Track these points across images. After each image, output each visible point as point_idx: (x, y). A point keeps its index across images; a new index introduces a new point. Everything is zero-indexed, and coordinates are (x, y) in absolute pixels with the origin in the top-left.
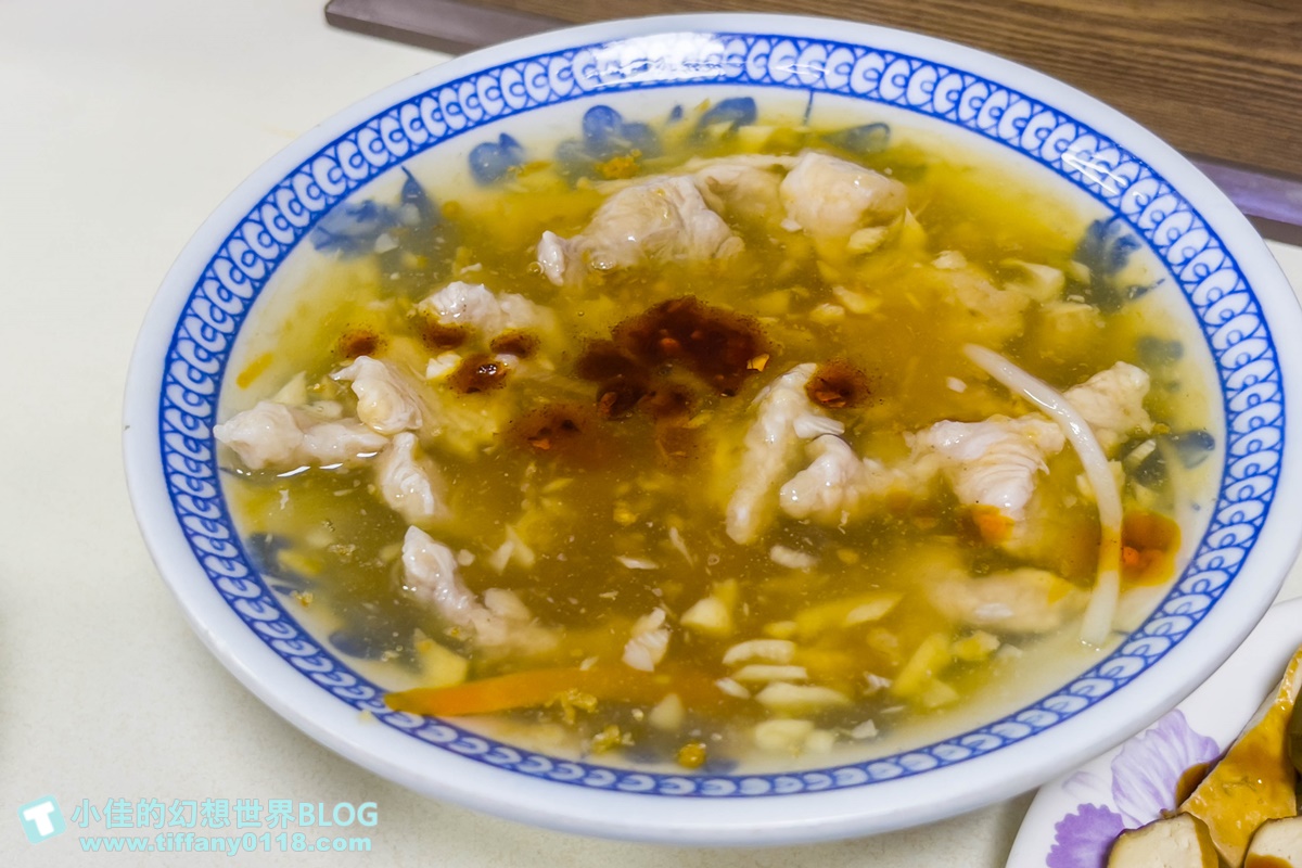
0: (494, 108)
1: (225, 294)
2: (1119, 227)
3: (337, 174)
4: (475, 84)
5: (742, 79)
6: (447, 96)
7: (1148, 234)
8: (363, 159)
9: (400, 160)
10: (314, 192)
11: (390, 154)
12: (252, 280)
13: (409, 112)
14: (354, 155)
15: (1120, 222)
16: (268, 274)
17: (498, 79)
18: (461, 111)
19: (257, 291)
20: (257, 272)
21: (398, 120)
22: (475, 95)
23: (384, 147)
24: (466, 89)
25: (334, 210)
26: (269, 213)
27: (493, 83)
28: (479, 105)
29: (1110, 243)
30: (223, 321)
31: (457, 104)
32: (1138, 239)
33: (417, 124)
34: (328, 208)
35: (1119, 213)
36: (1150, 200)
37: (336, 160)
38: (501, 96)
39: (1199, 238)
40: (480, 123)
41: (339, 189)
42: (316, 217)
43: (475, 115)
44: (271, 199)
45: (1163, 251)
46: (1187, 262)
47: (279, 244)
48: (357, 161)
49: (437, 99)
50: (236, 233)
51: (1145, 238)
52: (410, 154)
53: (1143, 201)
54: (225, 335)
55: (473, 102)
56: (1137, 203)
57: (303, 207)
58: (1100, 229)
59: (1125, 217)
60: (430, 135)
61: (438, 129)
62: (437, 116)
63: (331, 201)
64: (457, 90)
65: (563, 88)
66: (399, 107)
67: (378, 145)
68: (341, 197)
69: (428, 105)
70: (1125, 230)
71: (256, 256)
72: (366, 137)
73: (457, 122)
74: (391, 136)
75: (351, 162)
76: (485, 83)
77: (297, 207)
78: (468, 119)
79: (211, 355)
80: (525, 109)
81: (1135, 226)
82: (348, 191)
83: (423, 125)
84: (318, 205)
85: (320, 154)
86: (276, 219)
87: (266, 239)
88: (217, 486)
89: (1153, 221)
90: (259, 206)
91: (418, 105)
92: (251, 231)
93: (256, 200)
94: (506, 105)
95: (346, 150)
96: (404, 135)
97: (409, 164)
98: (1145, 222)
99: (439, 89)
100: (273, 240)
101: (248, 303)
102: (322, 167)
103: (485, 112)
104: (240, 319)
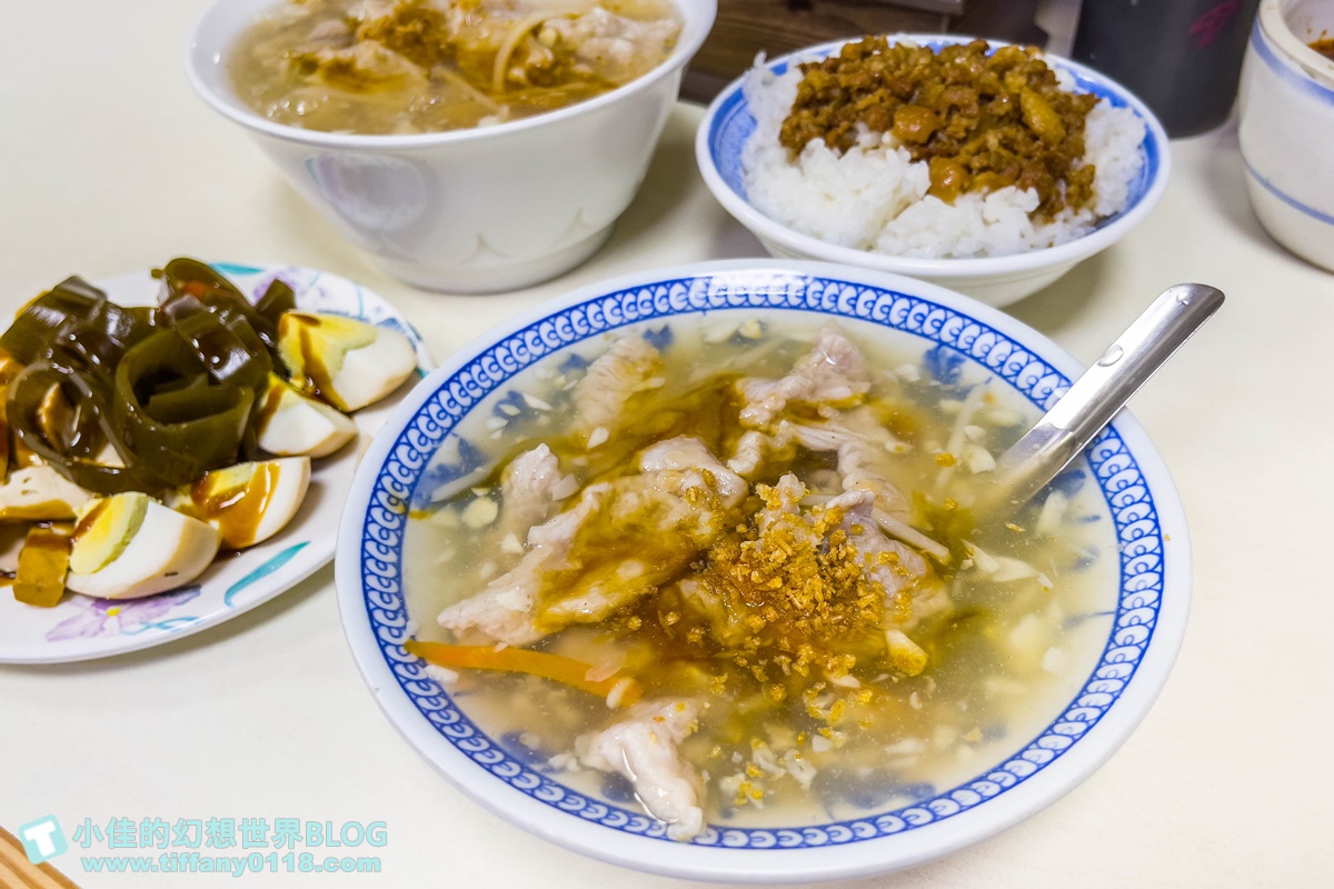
0: (497, 376)
1: (381, 565)
2: (945, 352)
3: (413, 454)
4: (480, 364)
5: (655, 314)
6: (465, 377)
7: (968, 352)
8: (427, 438)
9: (449, 429)
10: (404, 471)
11: (442, 428)
12: (393, 548)
13: (444, 396)
14: (420, 438)
15: (944, 348)
16: (400, 539)
17: (494, 357)
18: (477, 386)
19: (399, 554)
20: (393, 541)
21: (439, 403)
22: (483, 372)
23: (437, 425)
24: (476, 369)
25: (422, 478)
26: (382, 496)
27: (491, 360)
28: (488, 378)
29: (943, 362)
30: (390, 585)
31: (473, 381)
32: (962, 356)
33: (452, 403)
34: (417, 478)
35: (941, 343)
36: (961, 331)
37: (409, 444)
38: (500, 368)
39: (1005, 347)
40: (492, 388)
41: (419, 463)
42: (412, 487)
43: (487, 384)
44: (379, 486)
45: (982, 360)
46: (1002, 364)
47: (397, 515)
48: (423, 441)
49: (459, 382)
50: (369, 520)
51: (966, 355)
52: (454, 423)
53: (956, 332)
54: (396, 594)
55: (483, 377)
56: (952, 334)
57: (401, 484)
58: (933, 356)
59: (947, 344)
60: (463, 407)
61: (466, 402)
62: (463, 393)
63: (417, 473)
64: (470, 372)
65: (538, 350)
66: (436, 394)
67: (432, 426)
68: (423, 468)
69: (454, 387)
70: (950, 352)
71: (388, 530)
72: (422, 421)
73: (477, 393)
74: (438, 417)
75: (420, 443)
76: (486, 361)
77: (398, 486)
78: (483, 389)
79: (395, 612)
80: (517, 371)
81: (956, 348)
82: (425, 462)
83: (456, 403)
84: (410, 480)
85: (397, 444)
86: (388, 499)
87: (389, 516)
88: (456, 710)
89: (967, 343)
90: (374, 495)
91: (448, 389)
92: (377, 513)
93: (371, 491)
94: (505, 372)
95: (413, 435)
96: (447, 413)
97: (457, 429)
98: (962, 344)
99: (458, 374)
100: (393, 515)
101: (398, 565)
102: (402, 451)
103: (493, 381)
104: (398, 578)
